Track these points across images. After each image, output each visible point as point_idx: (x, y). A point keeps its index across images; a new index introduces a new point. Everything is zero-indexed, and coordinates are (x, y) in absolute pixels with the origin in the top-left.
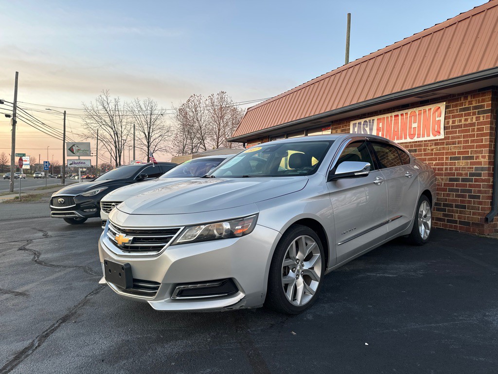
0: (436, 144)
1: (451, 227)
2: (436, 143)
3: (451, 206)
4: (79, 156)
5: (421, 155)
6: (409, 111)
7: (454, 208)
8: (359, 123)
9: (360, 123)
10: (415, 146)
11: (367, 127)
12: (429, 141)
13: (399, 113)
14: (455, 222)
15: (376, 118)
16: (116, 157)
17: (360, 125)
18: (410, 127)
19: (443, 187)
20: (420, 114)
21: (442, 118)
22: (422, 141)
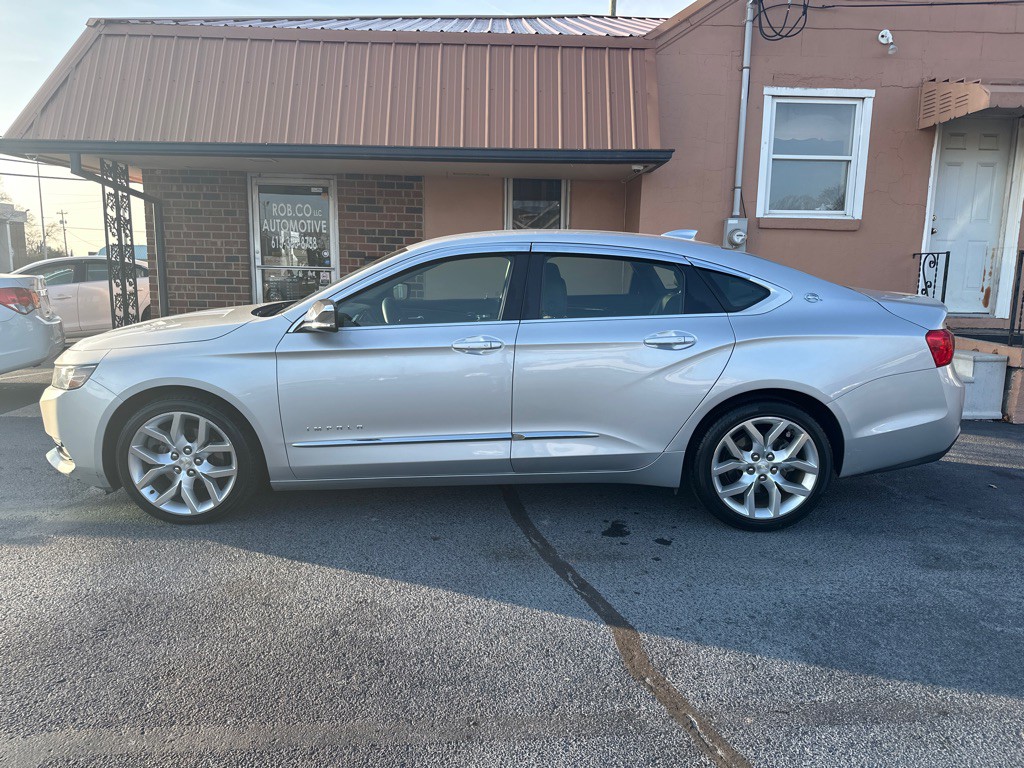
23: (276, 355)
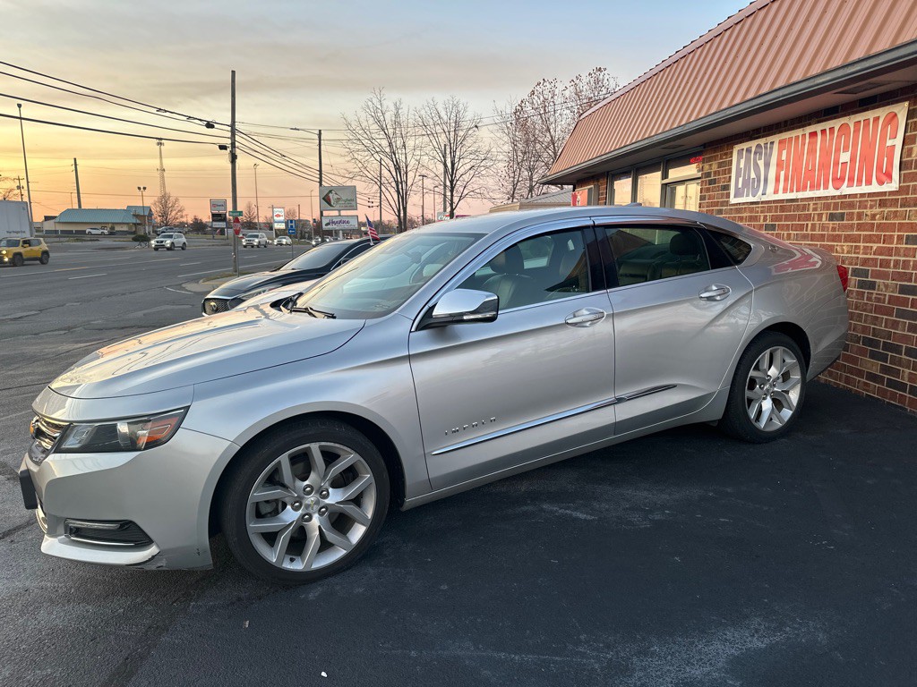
0: (882, 204)
1: (893, 396)
2: (883, 200)
3: (897, 349)
4: (339, 211)
5: (851, 227)
6: (836, 124)
7: (904, 356)
8: (747, 150)
9: (749, 150)
10: (844, 205)
11: (760, 159)
12: (870, 195)
13: (818, 128)
14: (902, 387)
15: (776, 138)
16: (399, 211)
17: (748, 154)
18: (836, 163)
19: (886, 304)
20: (857, 131)
21: (898, 142)
22: (855, 196)
23: (409, 358)
